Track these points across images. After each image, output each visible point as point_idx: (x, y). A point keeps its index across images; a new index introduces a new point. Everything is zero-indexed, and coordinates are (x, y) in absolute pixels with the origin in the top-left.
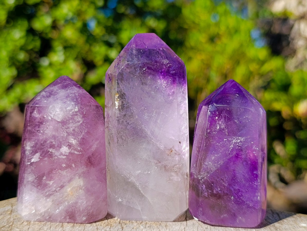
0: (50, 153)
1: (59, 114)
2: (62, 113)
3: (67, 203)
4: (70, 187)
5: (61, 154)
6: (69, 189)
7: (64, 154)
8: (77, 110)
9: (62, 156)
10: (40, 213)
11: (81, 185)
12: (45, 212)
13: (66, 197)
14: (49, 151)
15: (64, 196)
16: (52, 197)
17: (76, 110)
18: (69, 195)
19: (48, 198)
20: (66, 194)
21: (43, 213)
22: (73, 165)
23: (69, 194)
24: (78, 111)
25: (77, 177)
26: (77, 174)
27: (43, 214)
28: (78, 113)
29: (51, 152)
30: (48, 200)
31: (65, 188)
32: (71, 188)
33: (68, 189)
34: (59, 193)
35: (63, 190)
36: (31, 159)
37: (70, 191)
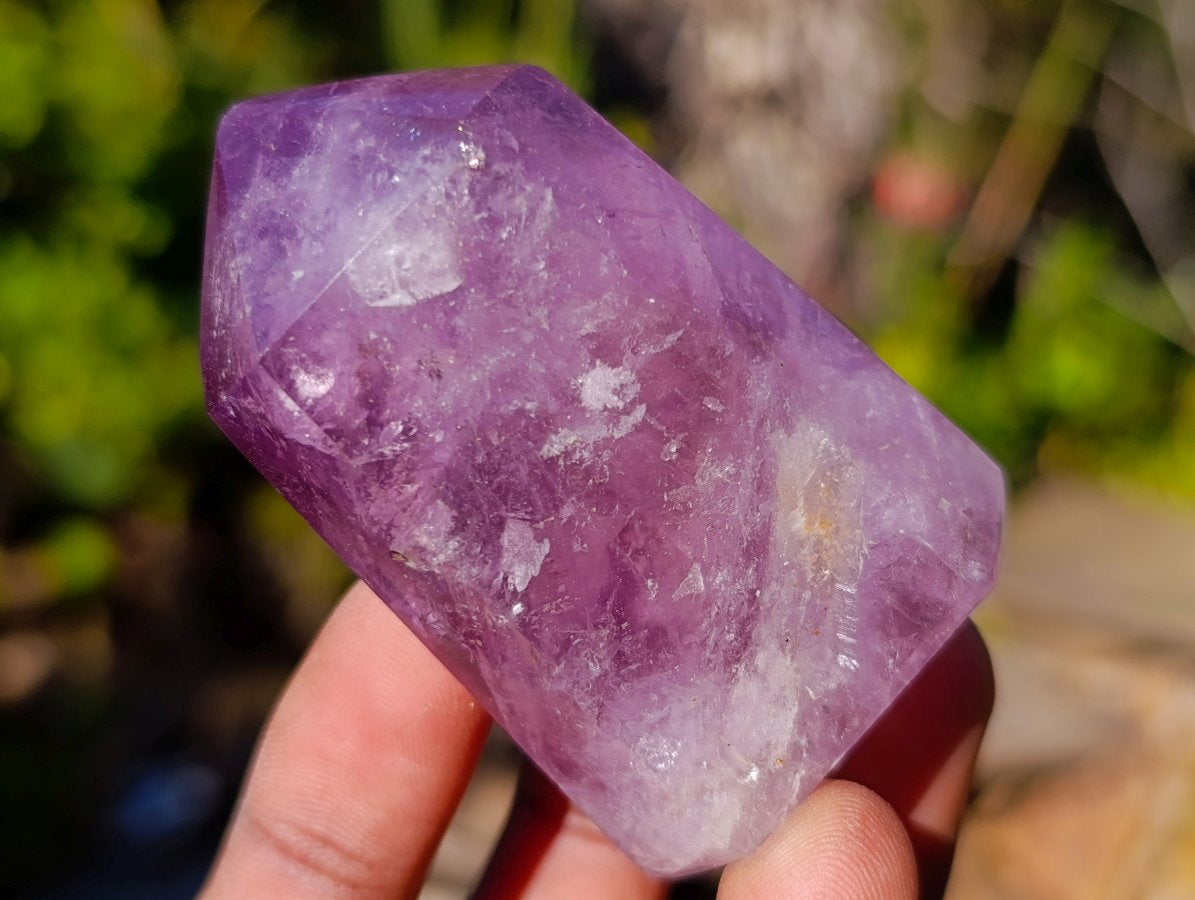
0: (561, 462)
1: (423, 257)
2: (428, 237)
3: (850, 582)
4: (794, 507)
5: (613, 416)
6: (799, 522)
7: (621, 405)
8: (482, 155)
9: (623, 418)
10: (781, 751)
11: (826, 450)
12: (802, 724)
13: (819, 565)
14: (551, 462)
15: (808, 567)
16: (763, 630)
17: (474, 163)
18: (826, 541)
19: (753, 655)
20: (805, 551)
21: (797, 737)
22: (711, 404)
23: (819, 542)
24: (487, 155)
25: (781, 435)
26: (761, 424)
27: (803, 742)
28: (496, 167)
29: (567, 454)
30: (761, 659)
31: (779, 533)
32: (801, 503)
33: (796, 523)
34: (774, 587)
35: (781, 551)
36: (505, 579)
37: (810, 523)
